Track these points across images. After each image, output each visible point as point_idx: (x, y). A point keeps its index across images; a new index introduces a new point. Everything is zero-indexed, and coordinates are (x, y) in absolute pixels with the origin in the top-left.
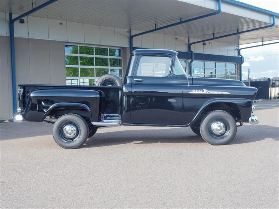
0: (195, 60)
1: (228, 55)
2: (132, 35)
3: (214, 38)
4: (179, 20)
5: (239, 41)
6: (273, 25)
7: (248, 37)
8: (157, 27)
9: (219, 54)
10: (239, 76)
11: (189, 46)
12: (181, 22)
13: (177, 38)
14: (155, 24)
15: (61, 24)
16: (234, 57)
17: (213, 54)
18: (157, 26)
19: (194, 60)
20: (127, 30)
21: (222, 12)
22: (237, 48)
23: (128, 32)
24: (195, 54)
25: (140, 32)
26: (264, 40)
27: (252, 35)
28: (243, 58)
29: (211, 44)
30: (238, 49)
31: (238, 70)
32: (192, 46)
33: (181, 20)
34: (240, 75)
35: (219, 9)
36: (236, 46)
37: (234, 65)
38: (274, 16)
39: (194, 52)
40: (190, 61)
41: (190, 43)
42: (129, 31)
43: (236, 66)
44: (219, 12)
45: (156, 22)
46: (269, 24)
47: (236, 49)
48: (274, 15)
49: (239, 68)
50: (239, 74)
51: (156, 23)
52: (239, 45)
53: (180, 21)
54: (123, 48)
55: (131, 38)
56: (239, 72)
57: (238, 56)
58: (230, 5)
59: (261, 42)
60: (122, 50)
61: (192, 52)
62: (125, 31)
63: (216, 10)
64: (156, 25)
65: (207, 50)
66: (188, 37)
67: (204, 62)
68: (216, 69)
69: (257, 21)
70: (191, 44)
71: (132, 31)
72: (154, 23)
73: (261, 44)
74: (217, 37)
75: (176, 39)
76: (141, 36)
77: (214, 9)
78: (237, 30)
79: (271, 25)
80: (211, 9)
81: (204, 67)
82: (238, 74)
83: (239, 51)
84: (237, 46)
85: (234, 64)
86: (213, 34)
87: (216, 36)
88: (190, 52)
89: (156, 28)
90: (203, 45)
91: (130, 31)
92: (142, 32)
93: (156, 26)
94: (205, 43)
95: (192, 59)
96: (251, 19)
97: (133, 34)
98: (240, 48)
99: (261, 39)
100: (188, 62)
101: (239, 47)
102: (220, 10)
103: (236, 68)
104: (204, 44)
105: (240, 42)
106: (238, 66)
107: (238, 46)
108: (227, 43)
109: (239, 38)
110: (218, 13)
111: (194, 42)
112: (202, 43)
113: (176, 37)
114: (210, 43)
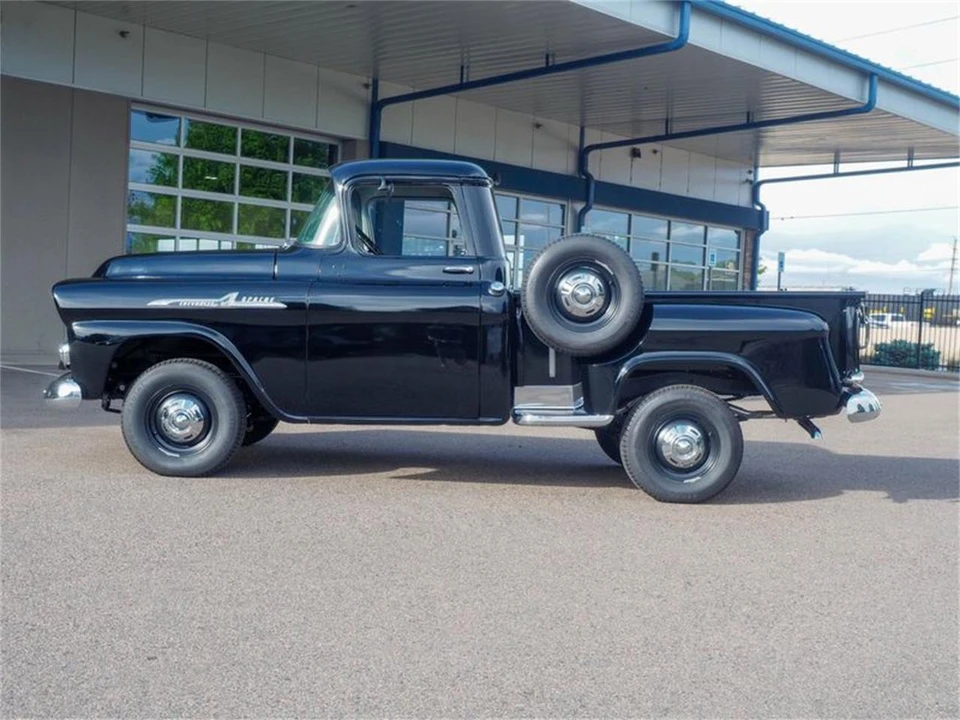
0: (600, 207)
1: (717, 200)
2: (379, 99)
3: (668, 136)
4: (544, 60)
5: (757, 155)
6: (868, 108)
7: (788, 142)
8: (468, 78)
9: (684, 194)
10: (748, 276)
11: (582, 155)
12: (549, 69)
13: (540, 123)
14: (462, 68)
15: (123, 34)
16: (738, 207)
17: (664, 189)
18: (468, 74)
19: (594, 206)
20: (365, 80)
21: (690, 45)
22: (751, 177)
23: (367, 86)
24: (600, 184)
25: (410, 91)
26: (842, 158)
27: (800, 136)
28: (768, 213)
29: (658, 154)
30: (751, 182)
31: (748, 254)
32: (592, 156)
33: (550, 60)
34: (753, 269)
35: (681, 35)
36: (747, 170)
37: (736, 235)
38: (876, 78)
39: (596, 178)
40: (579, 206)
41: (586, 145)
42: (370, 81)
43: (739, 238)
44: (680, 43)
45: (465, 61)
46: (856, 102)
47: (747, 181)
48: (876, 74)
49: (750, 247)
50: (748, 266)
51: (465, 66)
52: (756, 167)
53: (547, 63)
54: (345, 141)
55: (375, 108)
56: (749, 260)
57: (751, 206)
58: (722, 24)
59: (830, 163)
60: (340, 148)
61: (589, 177)
62: (356, 82)
63: (671, 35)
64: (465, 70)
65: (644, 175)
66: (579, 123)
67: (630, 215)
68: (668, 244)
69: (812, 87)
70: (589, 147)
71: (380, 83)
72: (459, 61)
73: (832, 172)
74: (678, 131)
75: (538, 126)
76: (411, 102)
77: (662, 32)
78: (748, 113)
79: (860, 106)
80: (651, 31)
81: (629, 233)
82: (744, 268)
83: (755, 187)
84: (750, 172)
85: (736, 232)
86: (667, 121)
87: (676, 129)
88: (584, 177)
89: (465, 81)
90: (629, 159)
91: (375, 83)
92: (417, 90)
93: (465, 76)
94: (639, 150)
95: (586, 199)
96: (794, 80)
97: (383, 94)
98: (760, 178)
99: (833, 154)
100: (574, 211)
101: (755, 176)
102: (683, 36)
103: (739, 247)
104: (636, 154)
105: (762, 159)
106: (748, 239)
107: (753, 169)
108: (716, 157)
109: (757, 144)
110: (676, 49)
111: (599, 142)
112: (627, 149)
113: (540, 120)
114: (655, 152)
